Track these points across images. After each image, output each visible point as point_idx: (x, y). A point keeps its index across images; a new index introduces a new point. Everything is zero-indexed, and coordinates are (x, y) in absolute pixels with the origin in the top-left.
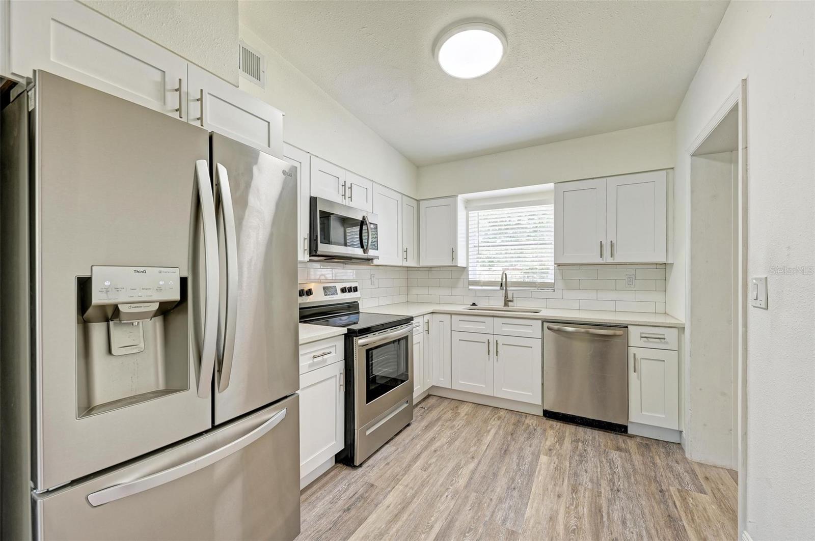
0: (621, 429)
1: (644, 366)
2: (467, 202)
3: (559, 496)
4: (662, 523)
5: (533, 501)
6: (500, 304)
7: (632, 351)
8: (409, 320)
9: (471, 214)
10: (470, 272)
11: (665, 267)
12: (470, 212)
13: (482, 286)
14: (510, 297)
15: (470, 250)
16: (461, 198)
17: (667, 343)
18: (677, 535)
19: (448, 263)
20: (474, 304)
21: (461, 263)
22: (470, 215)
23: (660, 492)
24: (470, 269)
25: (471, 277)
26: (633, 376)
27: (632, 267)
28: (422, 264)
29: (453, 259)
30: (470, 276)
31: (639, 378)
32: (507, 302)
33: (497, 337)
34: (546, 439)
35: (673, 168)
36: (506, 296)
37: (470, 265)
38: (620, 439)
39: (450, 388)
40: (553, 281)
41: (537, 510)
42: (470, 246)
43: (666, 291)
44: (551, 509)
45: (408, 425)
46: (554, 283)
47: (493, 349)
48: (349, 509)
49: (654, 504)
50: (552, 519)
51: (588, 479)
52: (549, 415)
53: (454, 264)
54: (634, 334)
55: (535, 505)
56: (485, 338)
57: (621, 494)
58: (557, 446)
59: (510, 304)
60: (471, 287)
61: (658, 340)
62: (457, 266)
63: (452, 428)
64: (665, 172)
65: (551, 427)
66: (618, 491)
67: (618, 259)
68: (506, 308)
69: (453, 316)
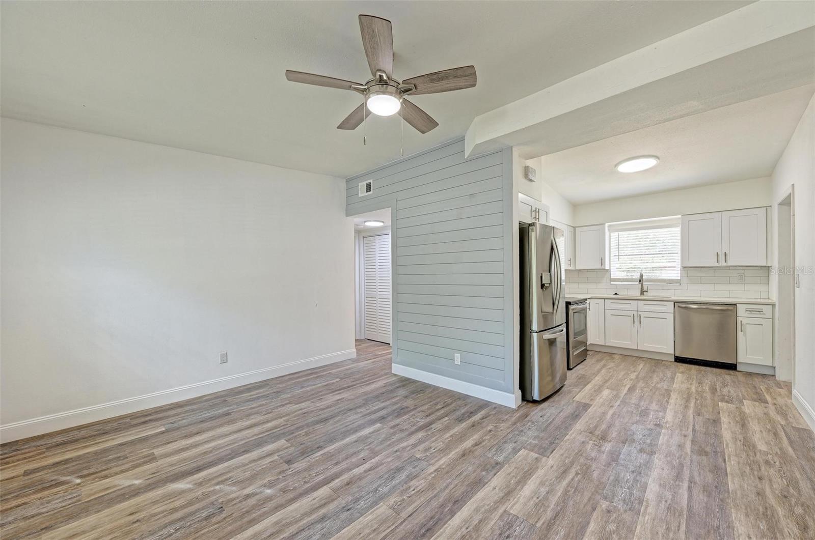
0: (732, 367)
1: (748, 328)
2: (610, 227)
3: (691, 384)
4: (752, 394)
5: (677, 384)
6: (636, 293)
7: (739, 319)
8: (584, 301)
9: (612, 234)
10: (612, 273)
11: (768, 268)
13: (622, 282)
14: (645, 288)
15: (612, 258)
16: (607, 225)
17: (764, 314)
18: (759, 396)
19: (599, 267)
20: (616, 294)
21: (607, 268)
22: (612, 235)
23: (754, 387)
24: (612, 270)
25: (613, 276)
26: (740, 334)
27: (742, 268)
28: (577, 268)
29: (602, 264)
30: (612, 276)
31: (745, 335)
32: (642, 292)
33: (639, 313)
34: (679, 369)
35: (770, 206)
36: (642, 288)
37: (612, 268)
38: (731, 372)
39: (604, 344)
40: (679, 278)
41: (679, 386)
42: (612, 255)
43: (768, 284)
44: (688, 386)
45: (585, 360)
46: (680, 280)
47: (637, 319)
49: (749, 390)
50: (689, 389)
52: (679, 360)
53: (603, 267)
54: (741, 309)
56: (631, 313)
57: (729, 386)
58: (687, 372)
59: (645, 293)
60: (612, 283)
61: (758, 312)
62: (605, 269)
63: (614, 362)
64: (765, 208)
65: (682, 366)
66: (727, 385)
67: (729, 264)
68: (642, 297)
69: (606, 300)
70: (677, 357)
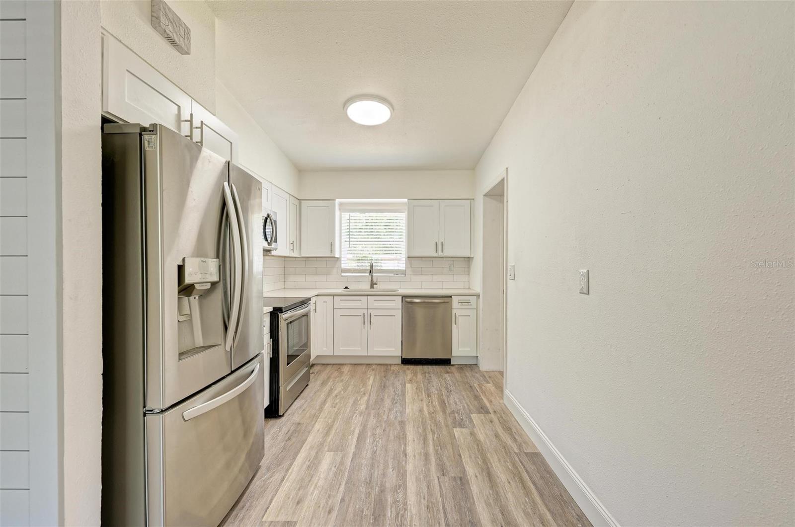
0: (446, 362)
1: (460, 320)
2: (341, 204)
3: (422, 400)
4: (473, 400)
5: (408, 406)
6: (366, 286)
7: (454, 311)
9: (343, 214)
10: (342, 262)
11: (469, 259)
12: (342, 213)
13: (352, 273)
14: (375, 281)
15: (342, 244)
16: (338, 201)
17: (471, 305)
18: (479, 402)
19: (328, 254)
20: (346, 288)
21: (337, 255)
22: (342, 216)
23: (470, 387)
24: (342, 259)
25: (344, 266)
26: (454, 327)
27: (452, 259)
28: (303, 255)
29: (331, 251)
30: (342, 265)
31: (458, 328)
32: (373, 285)
33: (370, 311)
34: (407, 376)
35: (473, 199)
36: (372, 280)
37: (342, 256)
38: (447, 368)
39: (332, 354)
40: (404, 269)
41: (412, 409)
42: (342, 241)
43: (469, 274)
44: (420, 407)
45: (307, 386)
46: (405, 270)
47: (367, 320)
48: (289, 439)
49: (468, 393)
50: (421, 411)
51: (435, 390)
52: (406, 362)
53: (332, 255)
54: (455, 300)
55: (410, 407)
56: (361, 312)
57: (452, 392)
58: (414, 377)
59: (375, 286)
60: (343, 274)
61: (467, 304)
62: (334, 257)
63: (342, 381)
64: (469, 201)
65: (408, 369)
66: (451, 391)
67: (445, 254)
68: (372, 290)
69: (335, 297)
70: (404, 359)
